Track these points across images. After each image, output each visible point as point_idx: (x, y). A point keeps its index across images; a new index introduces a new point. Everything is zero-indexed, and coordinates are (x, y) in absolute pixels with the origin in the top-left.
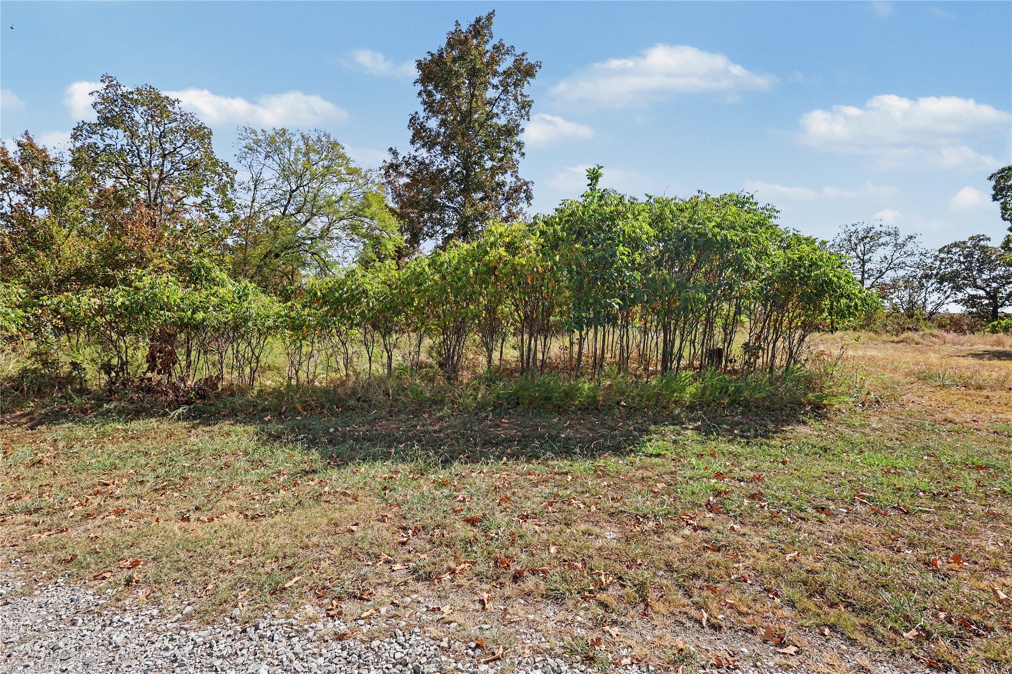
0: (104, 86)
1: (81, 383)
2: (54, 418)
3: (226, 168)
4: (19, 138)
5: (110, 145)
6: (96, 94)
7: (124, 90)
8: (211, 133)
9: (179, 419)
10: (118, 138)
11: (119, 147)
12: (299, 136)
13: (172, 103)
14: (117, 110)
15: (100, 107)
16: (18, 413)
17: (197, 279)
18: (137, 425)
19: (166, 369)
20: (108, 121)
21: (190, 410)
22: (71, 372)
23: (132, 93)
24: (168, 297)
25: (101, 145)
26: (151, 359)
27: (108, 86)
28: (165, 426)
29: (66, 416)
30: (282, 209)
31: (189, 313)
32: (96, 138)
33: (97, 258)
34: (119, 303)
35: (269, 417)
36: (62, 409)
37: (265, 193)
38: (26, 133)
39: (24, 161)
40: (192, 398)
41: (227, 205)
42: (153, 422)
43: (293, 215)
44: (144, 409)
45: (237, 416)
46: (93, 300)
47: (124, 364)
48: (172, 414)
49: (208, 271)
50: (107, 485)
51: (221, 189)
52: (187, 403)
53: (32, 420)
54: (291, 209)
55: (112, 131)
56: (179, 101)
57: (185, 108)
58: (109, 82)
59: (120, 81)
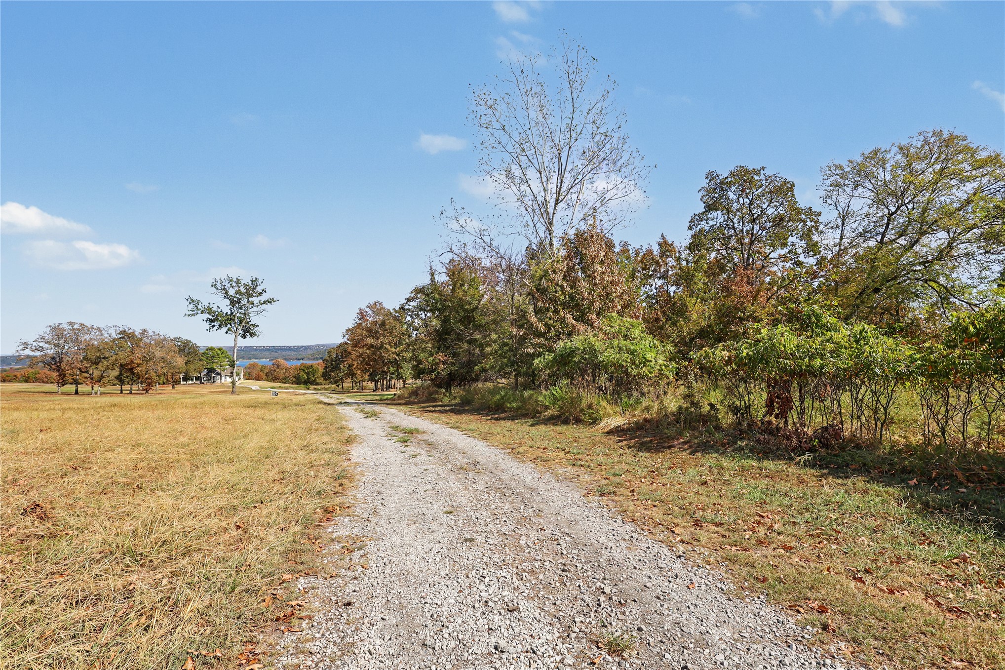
0: (708, 181)
1: (716, 421)
2: (705, 448)
3: (810, 212)
4: (659, 240)
5: (712, 226)
6: (702, 190)
7: (721, 177)
8: (793, 185)
9: (806, 466)
10: (718, 217)
11: (718, 225)
12: (895, 149)
13: (757, 172)
14: (716, 195)
15: (705, 199)
16: (681, 440)
17: (808, 326)
18: (770, 465)
19: (783, 415)
20: (709, 208)
21: (814, 457)
22: (709, 412)
23: (727, 178)
24: (784, 346)
25: (707, 228)
26: (770, 404)
27: (710, 180)
28: (792, 469)
29: (712, 447)
30: (879, 238)
31: (807, 360)
32: (703, 224)
33: (715, 317)
34: (744, 354)
35: (915, 481)
36: (707, 441)
37: (856, 226)
38: (662, 235)
39: (663, 254)
40: (815, 446)
41: (812, 248)
42: (781, 465)
43: (894, 240)
44: (771, 451)
45: (870, 473)
46: (723, 353)
47: (748, 407)
48: (799, 458)
49: (818, 317)
50: (763, 517)
51: (806, 235)
52: (812, 450)
53: (690, 447)
54: (890, 235)
55: (714, 214)
56: (763, 168)
57: (769, 172)
58: (711, 176)
59: (718, 172)
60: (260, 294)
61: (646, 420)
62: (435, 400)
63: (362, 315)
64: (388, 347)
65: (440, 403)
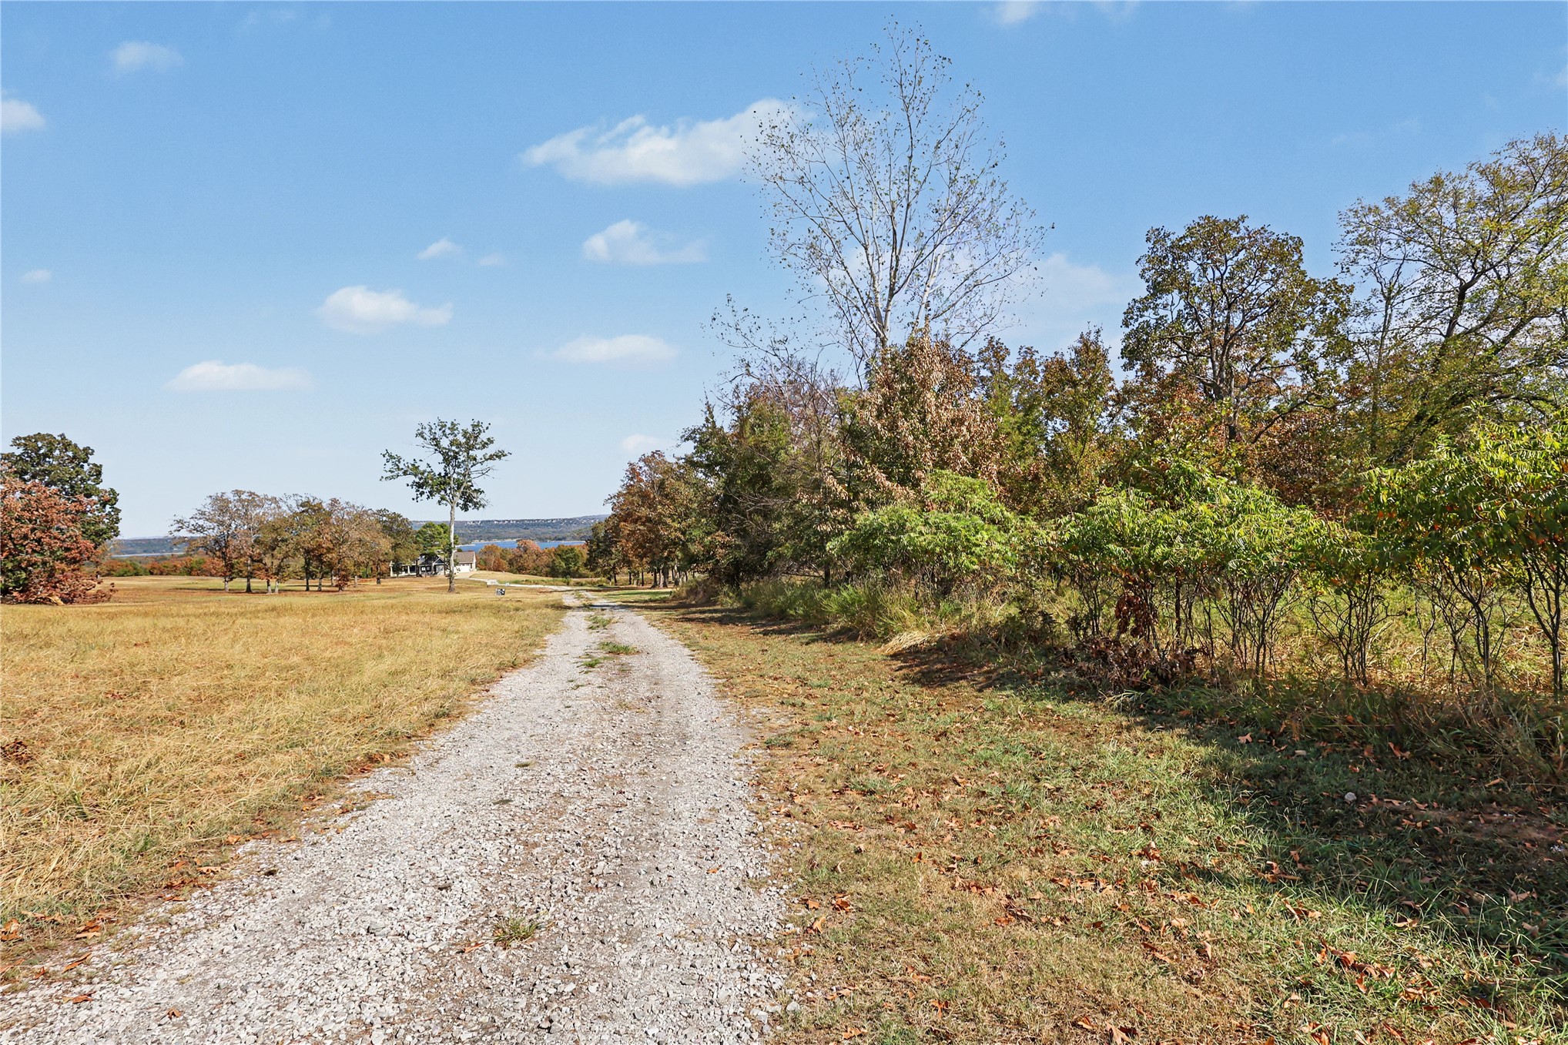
0: (1150, 244)
2: (1005, 681)
3: (1333, 287)
6: (1143, 260)
7: (1173, 237)
8: (1300, 242)
9: (1116, 710)
13: (1236, 226)
14: (1168, 268)
15: (1147, 275)
19: (1140, 631)
20: (1157, 289)
21: (1138, 698)
23: (1183, 237)
25: (1154, 322)
26: (1119, 614)
27: (1155, 244)
28: (1098, 716)
30: (1444, 328)
32: (1150, 316)
34: (1068, 537)
35: (1248, 737)
37: (1408, 308)
38: (1083, 336)
40: (1145, 680)
41: (1341, 348)
43: (1475, 330)
44: (1089, 688)
48: (1111, 700)
49: (1192, 477)
51: (1327, 328)
52: (1138, 687)
53: (988, 679)
54: (1465, 322)
55: (1166, 298)
56: (1243, 218)
57: (1253, 224)
58: (1157, 236)
59: (1168, 230)
60: (484, 445)
61: (953, 637)
62: (714, 603)
63: (633, 473)
64: (669, 521)
65: (719, 607)
